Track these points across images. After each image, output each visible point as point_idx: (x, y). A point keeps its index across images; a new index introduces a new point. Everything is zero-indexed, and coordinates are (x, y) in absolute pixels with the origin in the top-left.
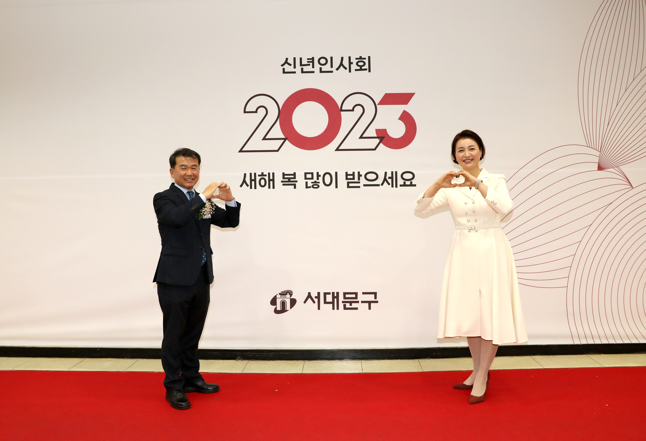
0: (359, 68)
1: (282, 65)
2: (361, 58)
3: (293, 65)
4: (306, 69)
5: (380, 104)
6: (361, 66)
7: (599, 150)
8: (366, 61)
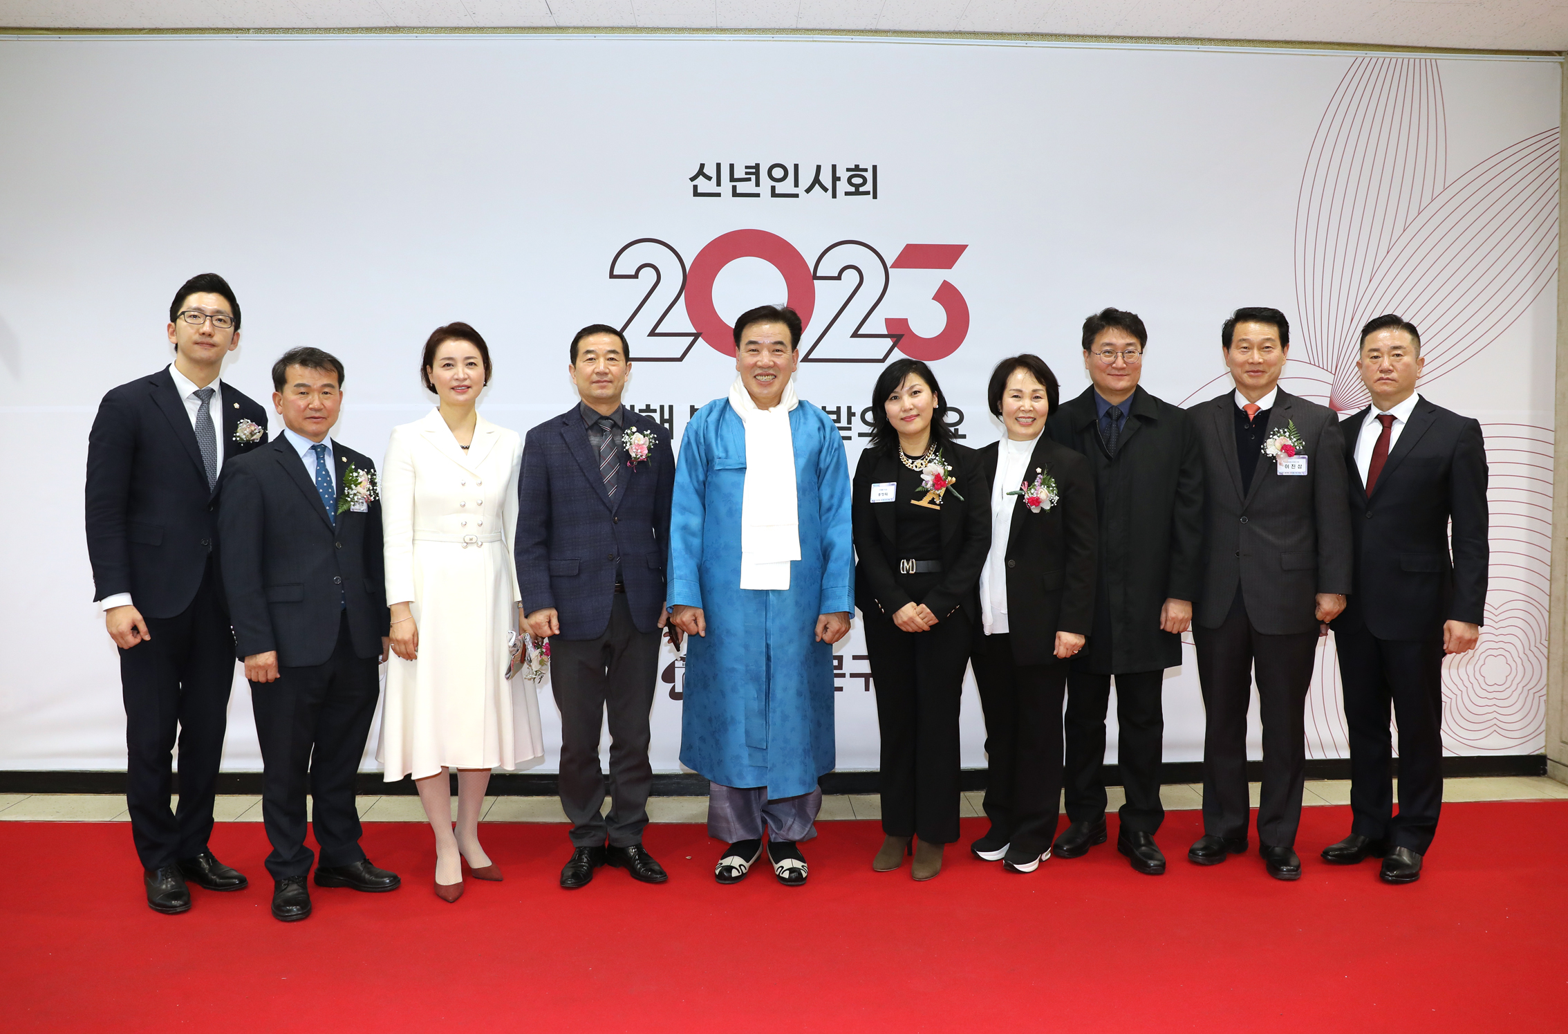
0: (853, 189)
1: (692, 179)
2: (857, 168)
3: (714, 180)
4: (742, 187)
5: (895, 265)
6: (857, 186)
7: (1333, 372)
8: (869, 175)
